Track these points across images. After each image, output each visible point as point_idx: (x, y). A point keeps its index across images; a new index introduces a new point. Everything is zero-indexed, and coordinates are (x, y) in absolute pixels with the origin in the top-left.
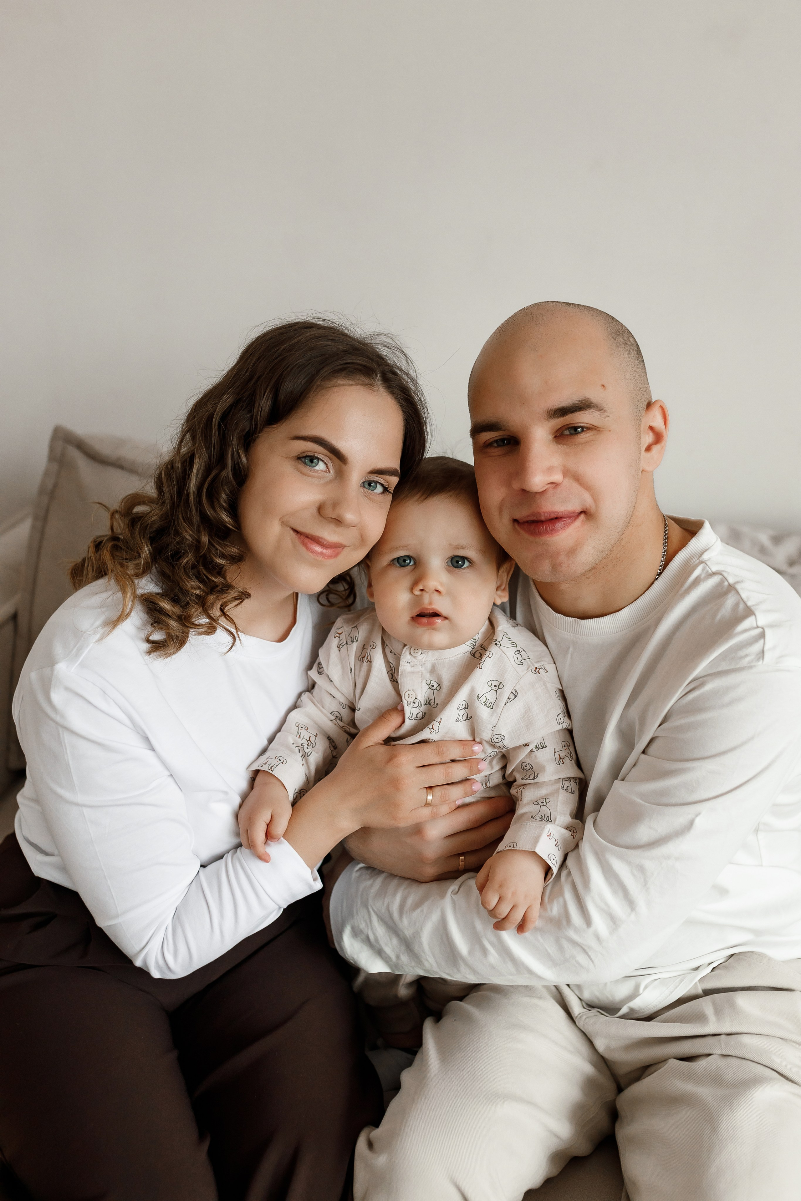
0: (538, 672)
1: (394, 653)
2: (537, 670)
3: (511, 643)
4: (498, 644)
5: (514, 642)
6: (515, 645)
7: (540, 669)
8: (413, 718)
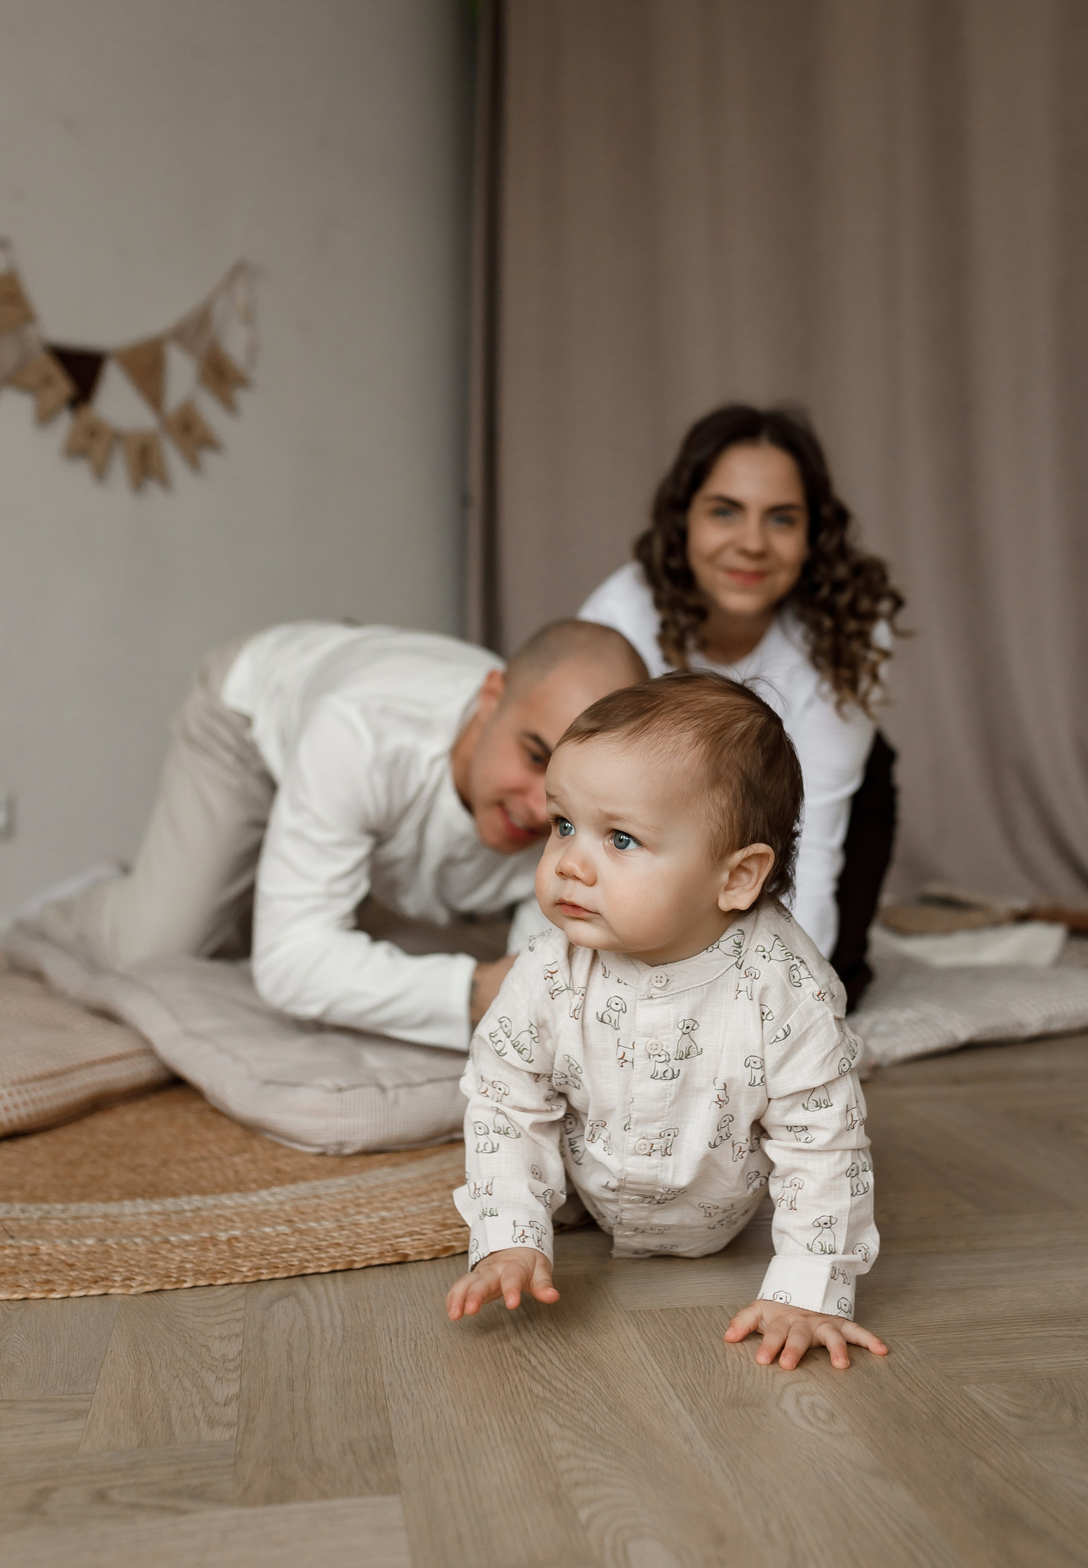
0: (822, 997)
1: (623, 983)
2: (822, 995)
3: (786, 954)
4: (766, 957)
5: (789, 953)
6: (791, 957)
7: (825, 994)
8: (658, 1077)
